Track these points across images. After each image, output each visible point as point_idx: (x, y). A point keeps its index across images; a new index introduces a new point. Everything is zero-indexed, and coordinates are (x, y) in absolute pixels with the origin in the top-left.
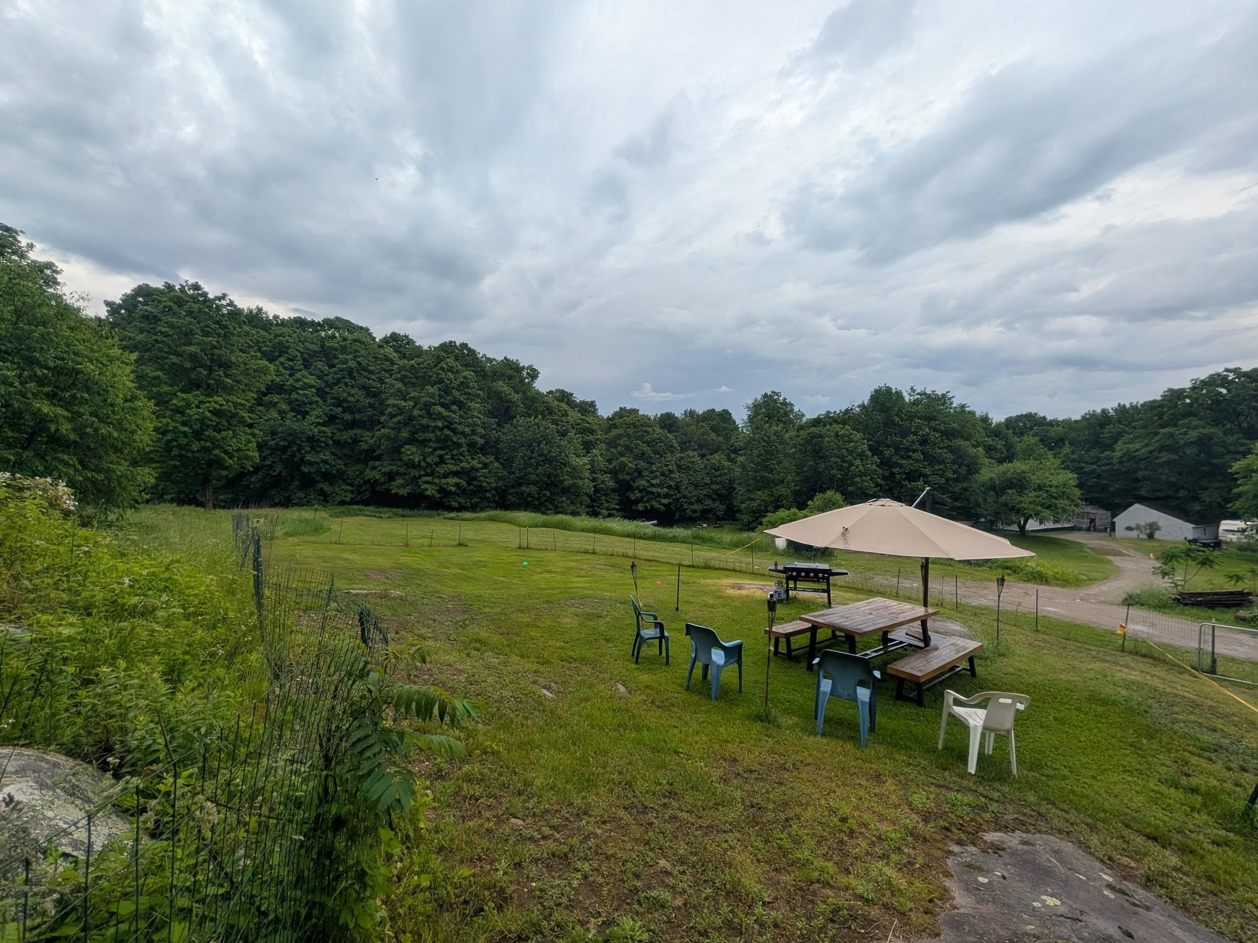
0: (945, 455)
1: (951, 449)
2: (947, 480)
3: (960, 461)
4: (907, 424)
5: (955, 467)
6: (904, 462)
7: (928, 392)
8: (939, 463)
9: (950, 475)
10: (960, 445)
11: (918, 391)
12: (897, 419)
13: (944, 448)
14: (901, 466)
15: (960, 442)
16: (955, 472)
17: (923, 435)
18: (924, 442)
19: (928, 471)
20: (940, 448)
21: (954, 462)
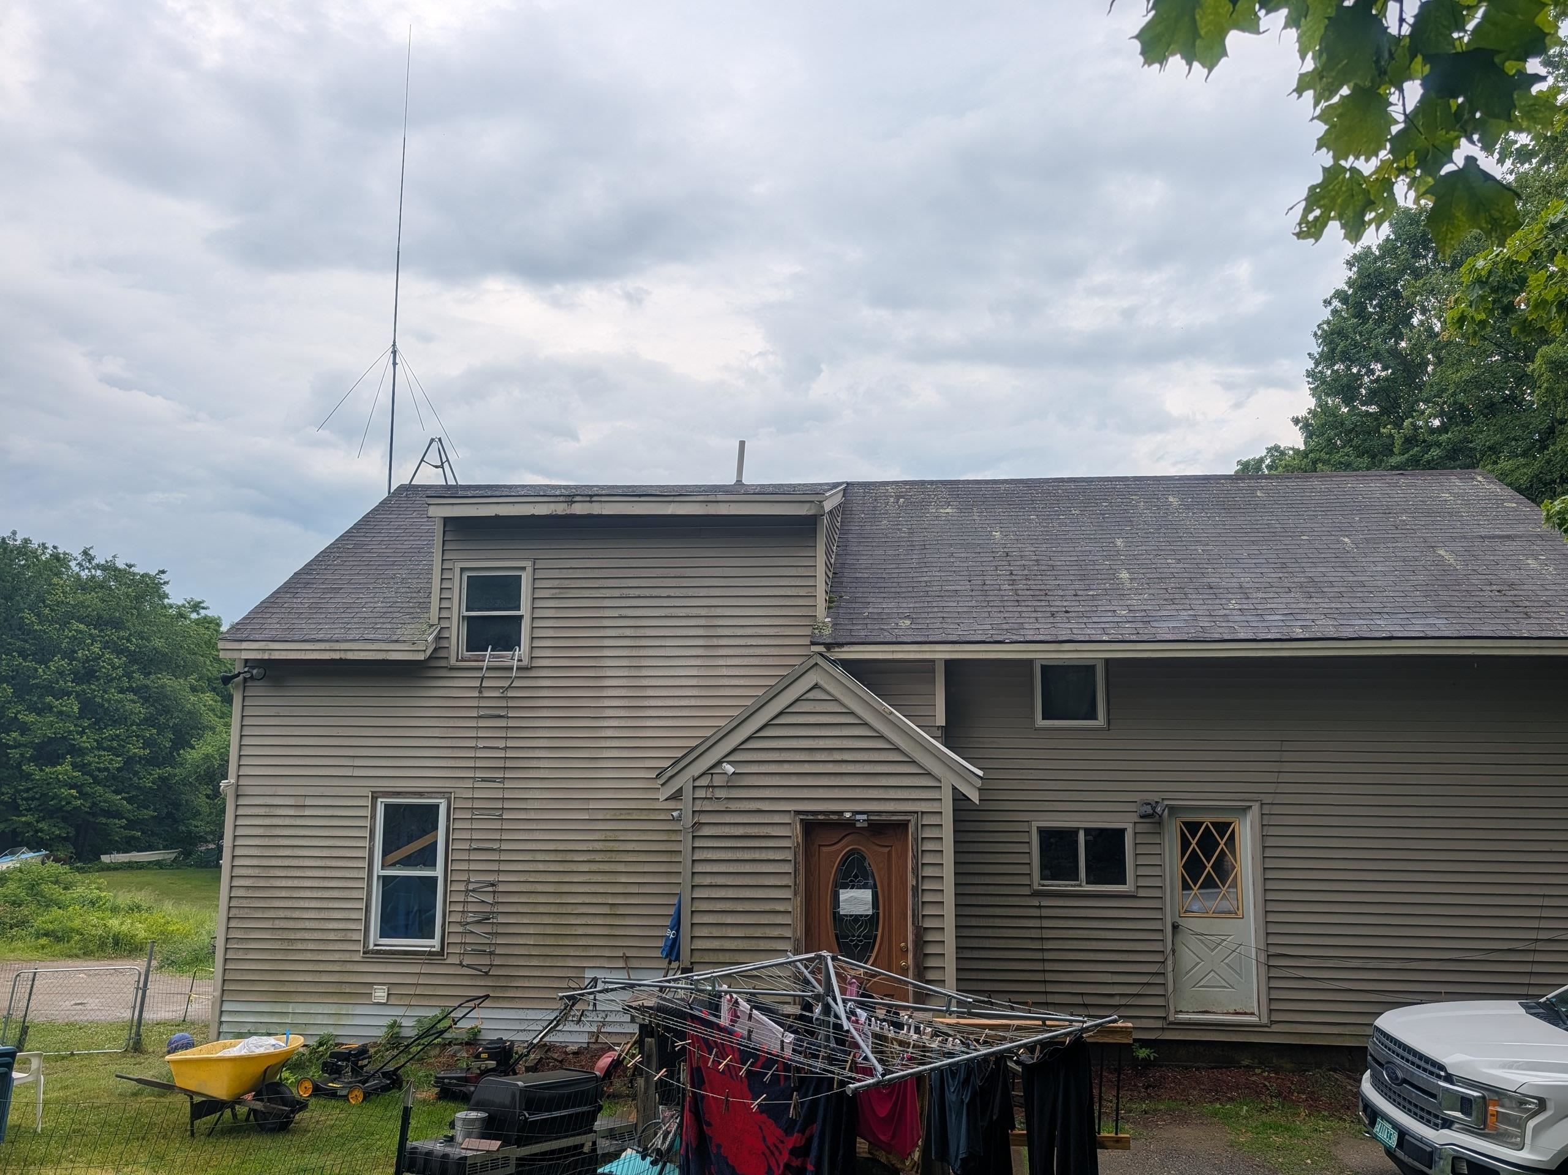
0: (129, 706)
1: (144, 694)
2: (130, 761)
3: (162, 720)
4: (52, 631)
5: (150, 732)
6: (32, 718)
7: (120, 564)
8: (115, 723)
9: (136, 749)
10: (163, 686)
11: (100, 560)
12: (29, 617)
13: (131, 689)
14: (24, 729)
15: (167, 681)
16: (148, 743)
17: (87, 660)
18: (87, 674)
19: (85, 741)
20: (121, 692)
21: (149, 721)
